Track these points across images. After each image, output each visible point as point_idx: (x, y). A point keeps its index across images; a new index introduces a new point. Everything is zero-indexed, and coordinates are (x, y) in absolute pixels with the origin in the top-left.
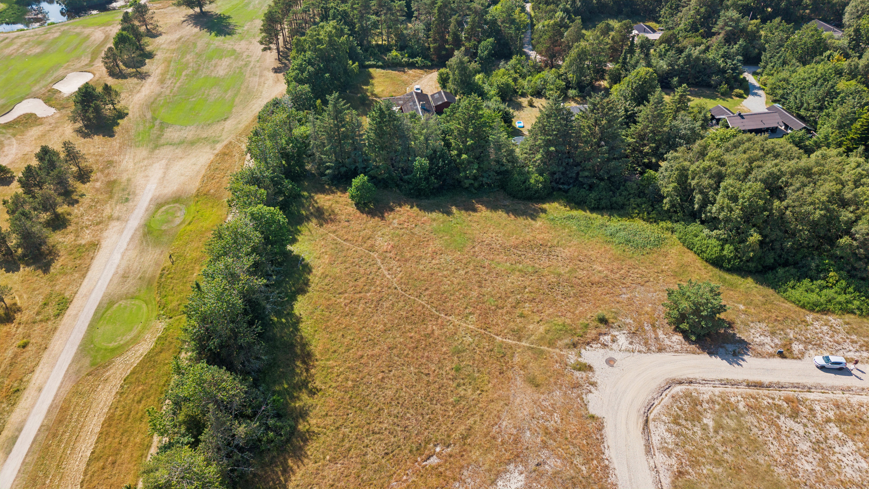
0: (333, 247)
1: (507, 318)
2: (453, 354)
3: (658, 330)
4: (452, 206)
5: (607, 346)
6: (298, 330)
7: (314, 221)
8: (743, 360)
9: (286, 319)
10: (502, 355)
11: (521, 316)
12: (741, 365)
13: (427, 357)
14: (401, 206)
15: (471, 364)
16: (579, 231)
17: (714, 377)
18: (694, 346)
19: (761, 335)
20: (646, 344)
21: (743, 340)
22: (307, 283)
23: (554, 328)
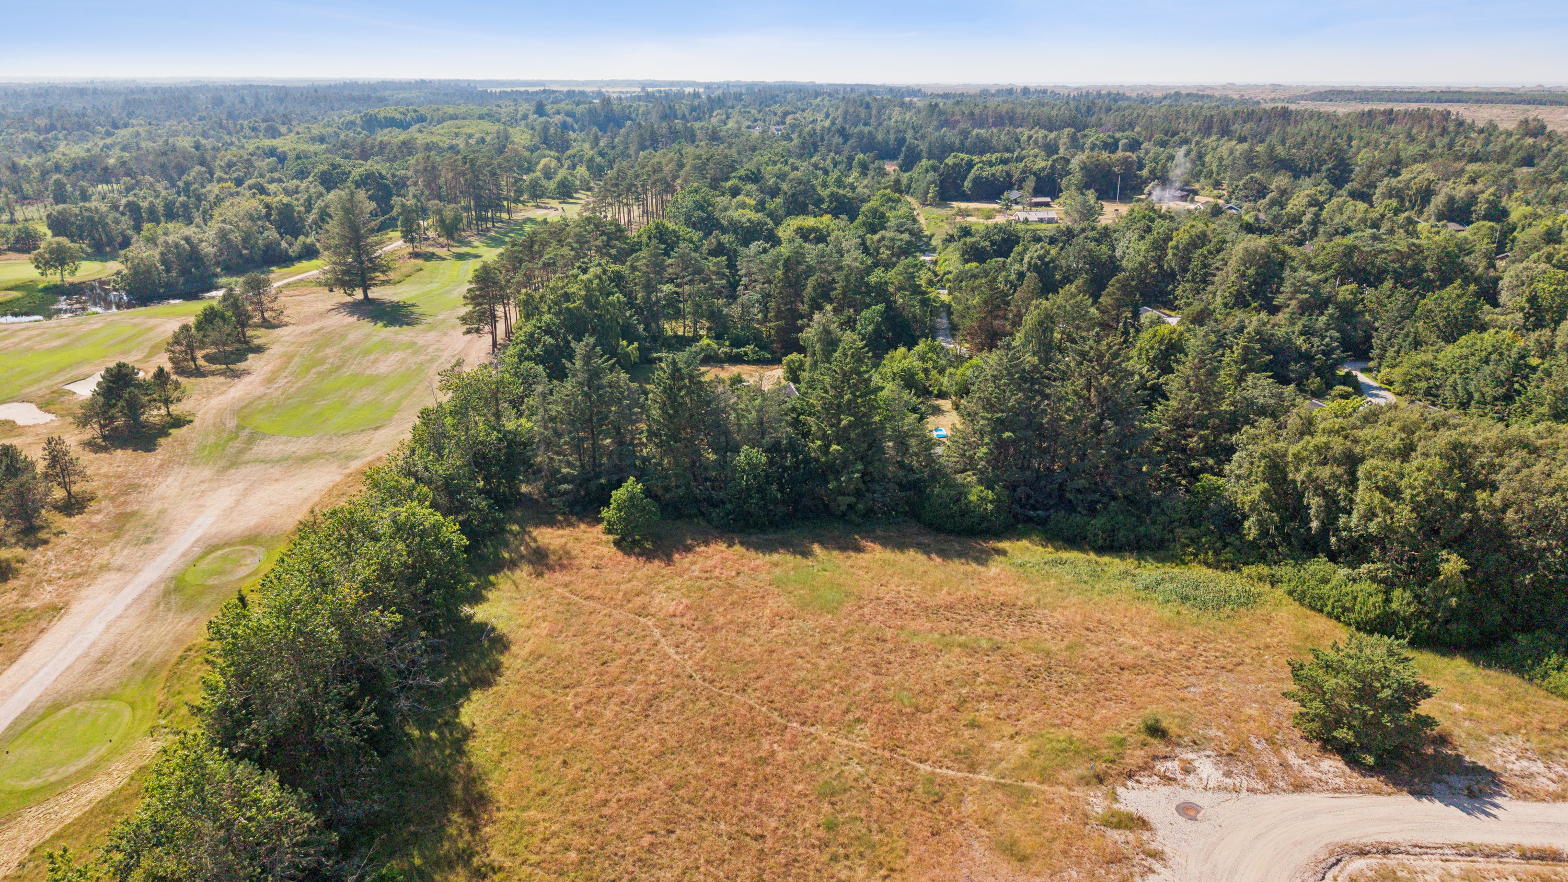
0: (561, 609)
1: (940, 729)
2: (821, 796)
3: (1284, 751)
4: (813, 542)
5: (1175, 780)
6: (461, 752)
7: (526, 568)
8: (1496, 806)
9: (441, 733)
10: (936, 798)
11: (973, 725)
12: (1495, 816)
13: (760, 802)
14: (707, 544)
15: (863, 815)
16: (1079, 582)
17: (1438, 839)
18: (1374, 780)
19: (1519, 758)
20: (1263, 776)
21: (1483, 767)
22: (496, 669)
23: (1048, 746)
